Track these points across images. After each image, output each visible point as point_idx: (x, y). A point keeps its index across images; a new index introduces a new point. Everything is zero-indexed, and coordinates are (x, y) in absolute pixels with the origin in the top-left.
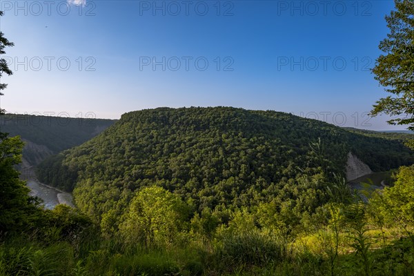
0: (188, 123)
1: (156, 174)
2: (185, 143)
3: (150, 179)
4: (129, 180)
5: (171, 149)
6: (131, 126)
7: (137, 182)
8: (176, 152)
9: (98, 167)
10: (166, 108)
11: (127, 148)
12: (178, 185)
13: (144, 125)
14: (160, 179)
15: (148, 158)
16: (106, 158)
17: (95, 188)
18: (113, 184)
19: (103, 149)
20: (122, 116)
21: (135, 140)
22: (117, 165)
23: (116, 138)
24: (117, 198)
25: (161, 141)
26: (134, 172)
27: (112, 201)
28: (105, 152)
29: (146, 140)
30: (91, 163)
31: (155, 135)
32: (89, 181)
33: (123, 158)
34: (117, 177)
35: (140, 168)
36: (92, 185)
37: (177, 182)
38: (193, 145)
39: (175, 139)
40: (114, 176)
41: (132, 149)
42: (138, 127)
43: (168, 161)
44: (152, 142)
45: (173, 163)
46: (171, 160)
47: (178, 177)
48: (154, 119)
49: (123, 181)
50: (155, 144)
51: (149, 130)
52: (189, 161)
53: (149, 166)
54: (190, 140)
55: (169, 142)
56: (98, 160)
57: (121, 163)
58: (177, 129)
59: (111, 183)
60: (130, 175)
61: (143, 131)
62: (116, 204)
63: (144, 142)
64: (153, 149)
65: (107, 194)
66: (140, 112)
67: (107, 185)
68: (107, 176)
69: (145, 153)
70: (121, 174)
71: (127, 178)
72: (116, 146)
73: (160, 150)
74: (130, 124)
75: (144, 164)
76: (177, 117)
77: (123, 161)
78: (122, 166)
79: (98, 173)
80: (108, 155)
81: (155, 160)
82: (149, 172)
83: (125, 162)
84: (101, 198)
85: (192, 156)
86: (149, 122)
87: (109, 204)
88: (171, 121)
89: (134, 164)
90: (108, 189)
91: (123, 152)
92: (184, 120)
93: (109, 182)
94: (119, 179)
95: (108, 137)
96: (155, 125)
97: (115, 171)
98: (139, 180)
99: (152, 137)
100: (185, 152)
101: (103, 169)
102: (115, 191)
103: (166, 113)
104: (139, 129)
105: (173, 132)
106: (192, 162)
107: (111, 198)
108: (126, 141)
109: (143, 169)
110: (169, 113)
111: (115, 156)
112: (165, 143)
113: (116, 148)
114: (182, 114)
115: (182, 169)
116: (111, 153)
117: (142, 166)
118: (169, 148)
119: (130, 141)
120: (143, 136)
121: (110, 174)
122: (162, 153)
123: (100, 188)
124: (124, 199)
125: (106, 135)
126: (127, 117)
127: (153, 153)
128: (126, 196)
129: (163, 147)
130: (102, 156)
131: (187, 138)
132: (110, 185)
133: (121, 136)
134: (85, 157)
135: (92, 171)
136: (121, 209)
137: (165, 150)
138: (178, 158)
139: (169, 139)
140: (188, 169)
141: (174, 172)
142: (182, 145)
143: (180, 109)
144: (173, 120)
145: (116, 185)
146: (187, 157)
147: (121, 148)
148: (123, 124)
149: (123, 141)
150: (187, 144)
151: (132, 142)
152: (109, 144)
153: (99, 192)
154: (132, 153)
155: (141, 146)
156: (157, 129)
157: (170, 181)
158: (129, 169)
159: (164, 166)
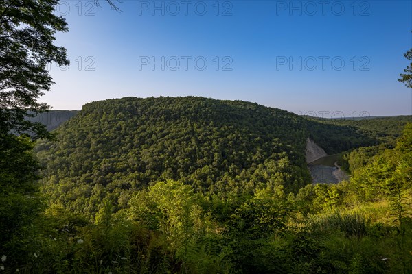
0: (158, 113)
1: (128, 167)
2: (156, 134)
3: (122, 172)
4: (99, 175)
5: (142, 141)
6: (96, 117)
7: (108, 176)
8: (147, 143)
9: (62, 163)
10: (133, 98)
11: (93, 141)
12: (153, 176)
13: (110, 116)
14: (133, 172)
15: (118, 151)
16: (69, 153)
17: (61, 185)
18: (81, 180)
19: (65, 143)
20: (84, 106)
21: (100, 132)
22: (83, 160)
23: (78, 130)
24: (88, 195)
25: (130, 132)
26: (103, 166)
27: (83, 198)
28: (67, 146)
29: (114, 132)
30: (53, 159)
31: (123, 126)
32: (52, 178)
33: (89, 152)
34: (85, 173)
35: (109, 162)
36: (57, 182)
37: (151, 174)
38: (164, 135)
39: (145, 130)
40: (80, 171)
41: (99, 142)
42: (104, 118)
43: (140, 153)
44: (120, 134)
45: (146, 155)
46: (143, 152)
47: (152, 169)
48: (121, 109)
49: (92, 176)
50: (123, 136)
51: (116, 121)
52: (161, 152)
53: (120, 159)
54: (161, 131)
55: (139, 133)
56: (61, 155)
57: (88, 157)
58: (147, 120)
59: (79, 179)
60: (99, 170)
61: (109, 123)
62: (88, 200)
63: (112, 134)
64: (122, 141)
65: (76, 190)
66: (105, 102)
67: (75, 182)
68: (73, 172)
69: (113, 146)
70: (89, 169)
71: (96, 173)
72: (79, 139)
73: (130, 142)
74: (93, 115)
75: (114, 157)
76: (146, 108)
77: (90, 155)
78: (89, 160)
79: (62, 169)
80: (72, 150)
81: (126, 152)
82: (120, 166)
83: (92, 156)
84: (69, 195)
85: (165, 147)
86: (116, 112)
87: (80, 201)
88: (139, 111)
89: (102, 158)
90: (75, 186)
91: (89, 146)
92: (153, 110)
93: (76, 178)
94: (87, 174)
95: (69, 130)
96: (123, 115)
97: (81, 166)
98: (110, 174)
99: (119, 129)
100: (156, 143)
101: (68, 165)
102: (85, 188)
103: (134, 103)
104: (104, 121)
105: (143, 123)
106: (165, 152)
107: (81, 195)
108: (91, 134)
109: (113, 162)
110: (136, 103)
111: (80, 150)
112: (134, 134)
113: (80, 142)
114: (151, 104)
115: (155, 160)
116: (75, 147)
117: (112, 159)
118: (139, 139)
119: (95, 133)
120: (110, 128)
121: (77, 170)
122: (132, 145)
123: (67, 185)
124: (96, 195)
125: (67, 128)
126: (90, 108)
127: (123, 145)
128: (98, 192)
129: (132, 138)
130: (65, 151)
131: (158, 129)
132: (78, 181)
133: (84, 128)
134: (44, 153)
135: (54, 167)
136: (94, 205)
137: (136, 142)
138: (151, 149)
139: (138, 130)
140: (162, 160)
141: (148, 164)
142: (154, 137)
143: (149, 99)
144: (142, 111)
145: (84, 181)
146: (160, 148)
147: (86, 142)
148: (85, 115)
149: (87, 133)
150: (159, 135)
151: (98, 135)
152: (71, 137)
153: (66, 190)
154: (99, 146)
155: (108, 138)
156: (125, 121)
157: (144, 173)
158: (98, 163)
159: (135, 159)
